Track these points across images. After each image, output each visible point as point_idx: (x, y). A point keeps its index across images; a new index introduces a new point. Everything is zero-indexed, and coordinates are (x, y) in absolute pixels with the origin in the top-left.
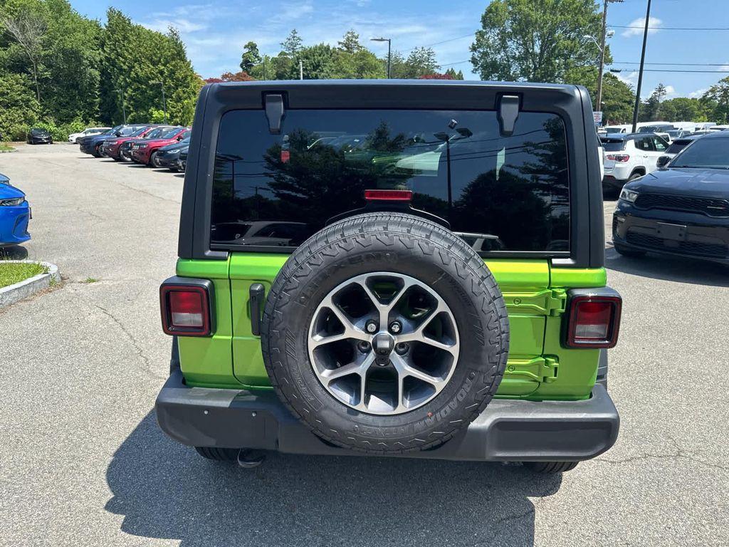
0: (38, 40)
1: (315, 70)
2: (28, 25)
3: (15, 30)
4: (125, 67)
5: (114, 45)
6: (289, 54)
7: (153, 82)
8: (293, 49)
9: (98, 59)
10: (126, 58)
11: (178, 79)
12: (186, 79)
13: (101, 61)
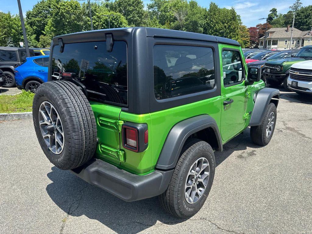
0: (184, 19)
1: (306, 18)
2: (182, 13)
3: (177, 16)
4: (212, 26)
5: (210, 17)
6: (294, 12)
7: (222, 31)
8: (296, 9)
9: (204, 24)
10: (213, 22)
11: (231, 29)
12: (235, 29)
13: (205, 24)
